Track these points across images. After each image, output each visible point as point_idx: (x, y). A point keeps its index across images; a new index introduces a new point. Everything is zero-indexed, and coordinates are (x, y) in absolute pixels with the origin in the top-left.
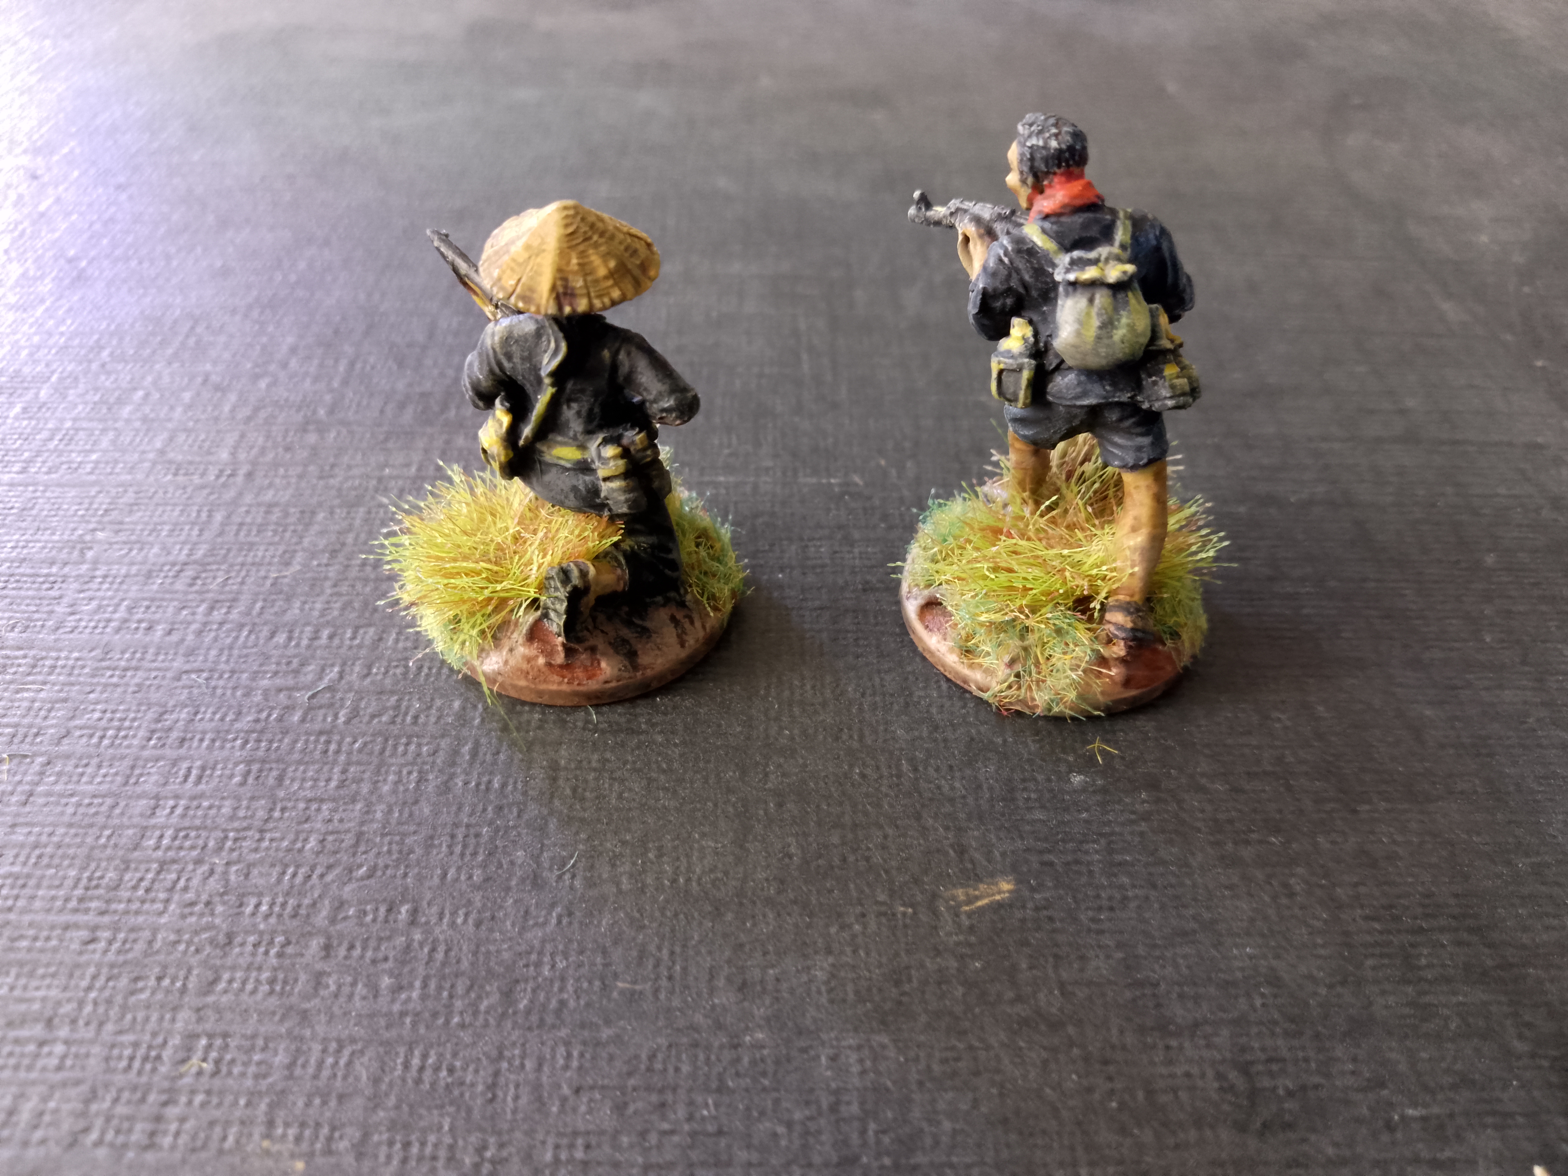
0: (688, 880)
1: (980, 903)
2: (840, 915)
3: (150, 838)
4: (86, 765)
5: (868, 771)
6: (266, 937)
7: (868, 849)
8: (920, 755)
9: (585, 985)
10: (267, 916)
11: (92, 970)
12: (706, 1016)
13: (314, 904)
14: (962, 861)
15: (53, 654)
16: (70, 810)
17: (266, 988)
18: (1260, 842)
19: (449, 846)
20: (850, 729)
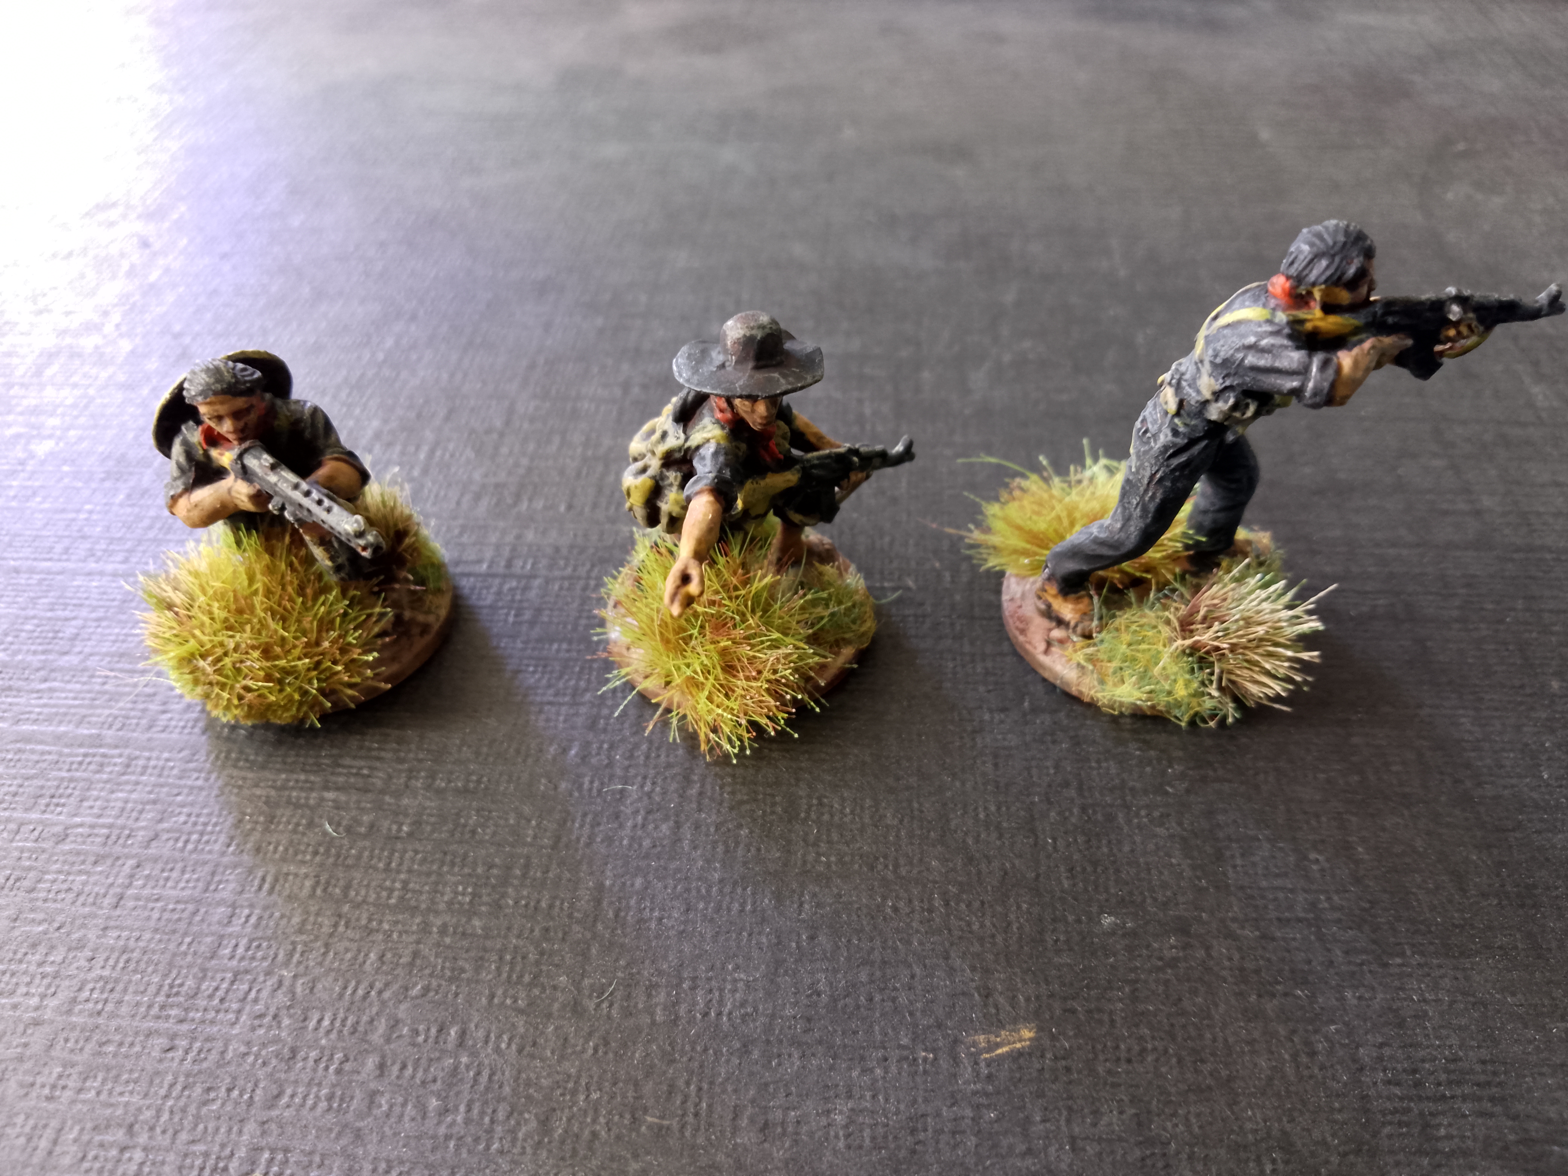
0: (719, 1014)
1: (999, 1051)
2: (862, 1058)
3: (226, 947)
4: (172, 870)
5: (901, 904)
6: (327, 1053)
7: (895, 989)
8: (953, 889)
9: (616, 1118)
10: (328, 1032)
11: (170, 1077)
12: (728, 1156)
13: (372, 1021)
14: (986, 1005)
15: (147, 754)
16: (156, 915)
17: (323, 1105)
18: (1286, 995)
19: (498, 969)
20: (885, 857)
